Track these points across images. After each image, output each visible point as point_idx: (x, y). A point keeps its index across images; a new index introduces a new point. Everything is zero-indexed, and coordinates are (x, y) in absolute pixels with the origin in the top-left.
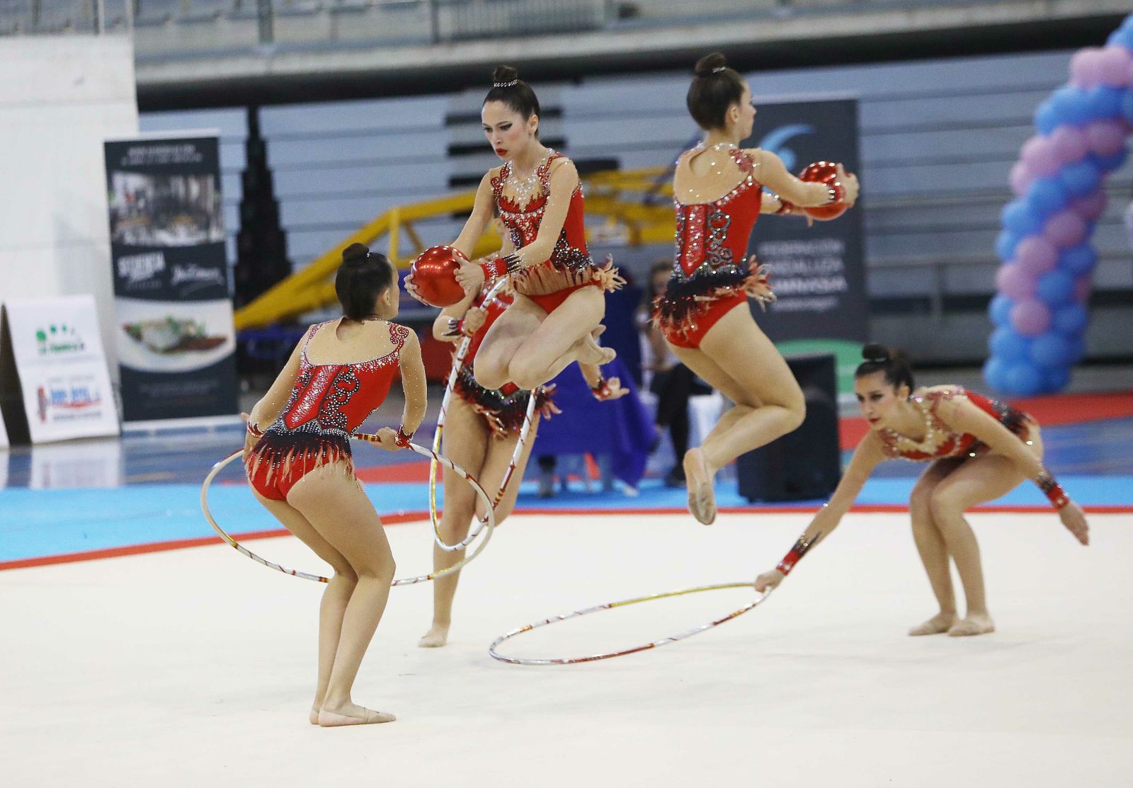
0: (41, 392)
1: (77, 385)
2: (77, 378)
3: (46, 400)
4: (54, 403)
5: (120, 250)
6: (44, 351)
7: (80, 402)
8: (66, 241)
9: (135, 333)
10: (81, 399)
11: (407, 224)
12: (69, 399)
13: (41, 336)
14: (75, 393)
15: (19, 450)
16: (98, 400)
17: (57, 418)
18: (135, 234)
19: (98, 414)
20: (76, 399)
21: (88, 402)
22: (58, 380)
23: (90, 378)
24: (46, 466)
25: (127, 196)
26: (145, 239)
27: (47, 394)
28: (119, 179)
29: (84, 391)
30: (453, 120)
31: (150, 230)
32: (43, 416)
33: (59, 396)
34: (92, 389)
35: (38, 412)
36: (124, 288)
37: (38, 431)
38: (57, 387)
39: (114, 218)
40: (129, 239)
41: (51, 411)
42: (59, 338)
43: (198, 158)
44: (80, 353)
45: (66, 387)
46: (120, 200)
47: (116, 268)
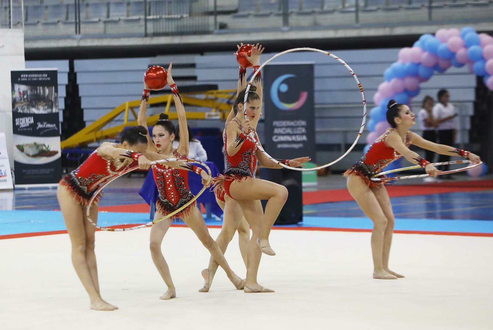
5: (16, 115)
9: (21, 148)
11: (132, 108)
16: (5, 175)
18: (23, 109)
19: (5, 181)
23: (3, 166)
26: (26, 111)
28: (17, 87)
31: (29, 108)
34: (3, 171)
36: (17, 130)
39: (14, 102)
40: (20, 111)
43: (49, 79)
47: (14, 122)
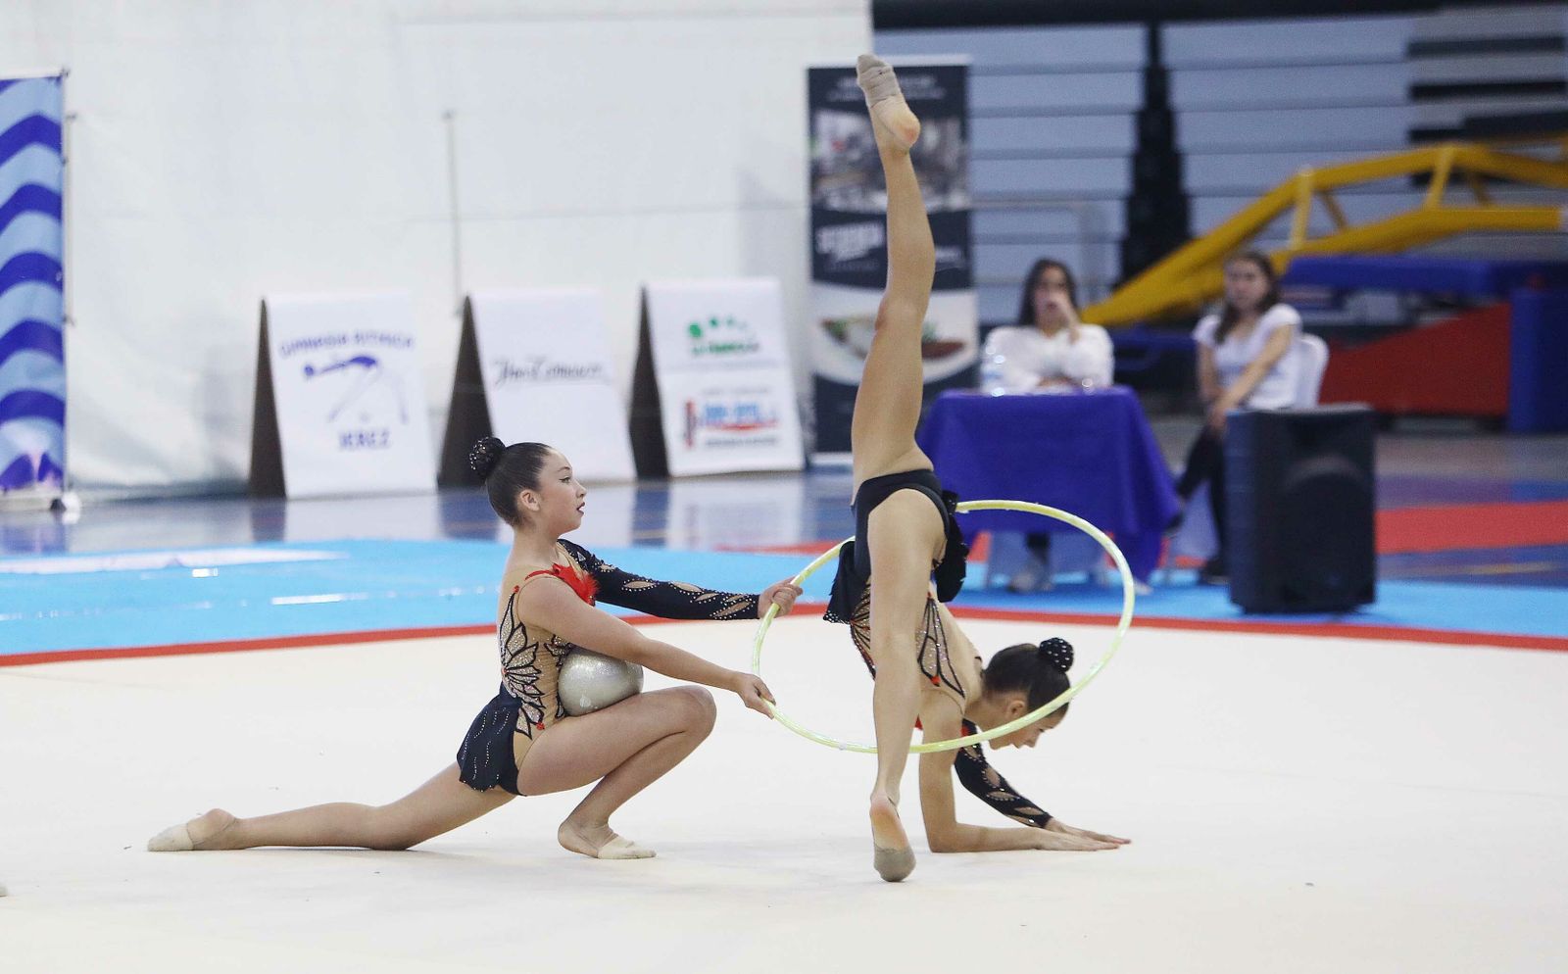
0: (689, 407)
1: (745, 400)
2: (745, 391)
3: (695, 418)
4: (708, 424)
5: (822, 217)
6: (696, 352)
7: (747, 423)
8: (754, 202)
9: (836, 331)
10: (748, 419)
11: (1325, 193)
12: (731, 419)
13: (695, 331)
14: (741, 410)
15: (653, 486)
16: (773, 422)
17: (712, 444)
18: (845, 196)
19: (772, 441)
20: (744, 418)
21: (757, 425)
22: (713, 392)
23: (764, 390)
24: (692, 511)
25: (836, 144)
26: (857, 203)
27: (699, 411)
28: (829, 121)
29: (752, 408)
30: (1419, 50)
31: (865, 193)
32: (689, 438)
33: (715, 414)
34: (766, 405)
35: (685, 435)
36: (825, 270)
37: (680, 460)
38: (714, 401)
39: (816, 174)
40: (836, 203)
41: (702, 434)
42: (722, 335)
43: (937, 94)
44: (750, 356)
45: (727, 401)
46: (825, 149)
47: (814, 241)
